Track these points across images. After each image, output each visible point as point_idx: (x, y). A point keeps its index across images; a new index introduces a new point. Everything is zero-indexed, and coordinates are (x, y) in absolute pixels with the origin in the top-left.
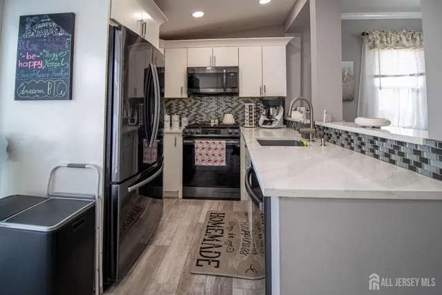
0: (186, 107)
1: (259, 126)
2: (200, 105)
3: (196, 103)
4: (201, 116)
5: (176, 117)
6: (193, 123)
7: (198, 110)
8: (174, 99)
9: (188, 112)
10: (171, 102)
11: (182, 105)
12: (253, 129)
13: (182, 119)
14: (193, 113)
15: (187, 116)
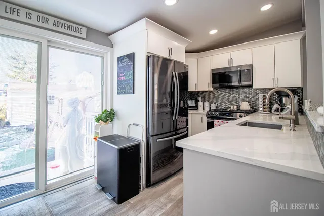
0: (214, 97)
1: (271, 112)
2: (225, 95)
3: (221, 94)
4: (225, 103)
5: (207, 104)
6: (220, 108)
7: (224, 99)
8: (206, 91)
9: (216, 100)
10: (204, 93)
11: (211, 96)
12: (267, 115)
13: (211, 105)
14: (219, 101)
15: (215, 103)
